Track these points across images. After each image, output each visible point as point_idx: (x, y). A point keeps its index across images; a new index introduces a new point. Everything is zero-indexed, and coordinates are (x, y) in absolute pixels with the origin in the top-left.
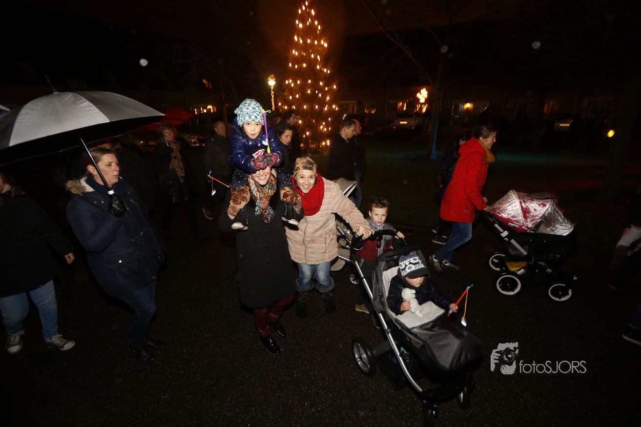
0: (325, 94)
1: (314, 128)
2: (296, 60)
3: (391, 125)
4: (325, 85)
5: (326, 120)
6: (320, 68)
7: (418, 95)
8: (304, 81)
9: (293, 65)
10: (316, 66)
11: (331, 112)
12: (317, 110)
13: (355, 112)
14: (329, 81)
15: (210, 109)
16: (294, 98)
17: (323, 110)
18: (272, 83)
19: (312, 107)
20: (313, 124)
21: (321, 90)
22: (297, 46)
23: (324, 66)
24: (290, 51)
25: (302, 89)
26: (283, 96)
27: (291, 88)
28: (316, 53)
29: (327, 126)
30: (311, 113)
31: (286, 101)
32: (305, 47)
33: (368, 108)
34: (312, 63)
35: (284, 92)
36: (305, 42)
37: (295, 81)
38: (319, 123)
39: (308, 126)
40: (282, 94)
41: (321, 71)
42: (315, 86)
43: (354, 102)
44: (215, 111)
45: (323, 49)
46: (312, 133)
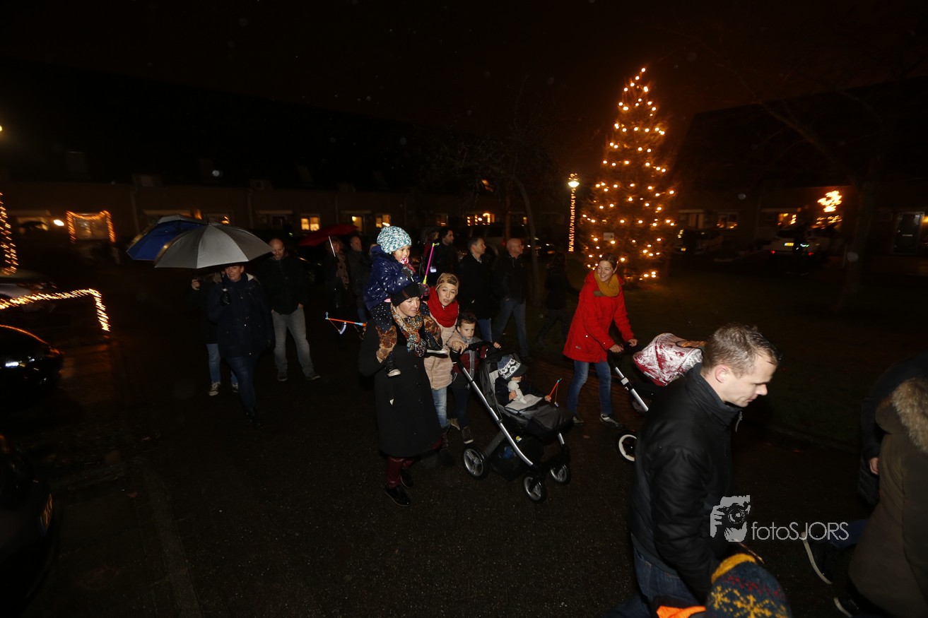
0: (655, 202)
1: (632, 252)
2: (616, 156)
3: (766, 248)
4: (657, 190)
5: (653, 241)
6: (651, 165)
7: (822, 201)
8: (625, 184)
9: (610, 162)
10: (645, 162)
11: (663, 230)
12: (642, 226)
13: (701, 226)
14: (662, 183)
15: (486, 218)
16: (607, 208)
17: (649, 227)
18: (574, 184)
19: (633, 221)
20: (632, 245)
21: (649, 197)
22: (616, 136)
23: (657, 163)
24: (607, 142)
25: (619, 196)
26: (591, 204)
27: (604, 194)
28: (646, 145)
29: (653, 250)
30: (632, 230)
31: (594, 213)
32: (631, 138)
33: (725, 220)
34: (638, 159)
35: (592, 199)
36: (630, 131)
37: (610, 184)
38: (641, 245)
39: (624, 248)
40: (590, 201)
41: (652, 170)
42: (640, 192)
43: (701, 211)
44: (493, 221)
45: (658, 137)
46: (629, 259)
